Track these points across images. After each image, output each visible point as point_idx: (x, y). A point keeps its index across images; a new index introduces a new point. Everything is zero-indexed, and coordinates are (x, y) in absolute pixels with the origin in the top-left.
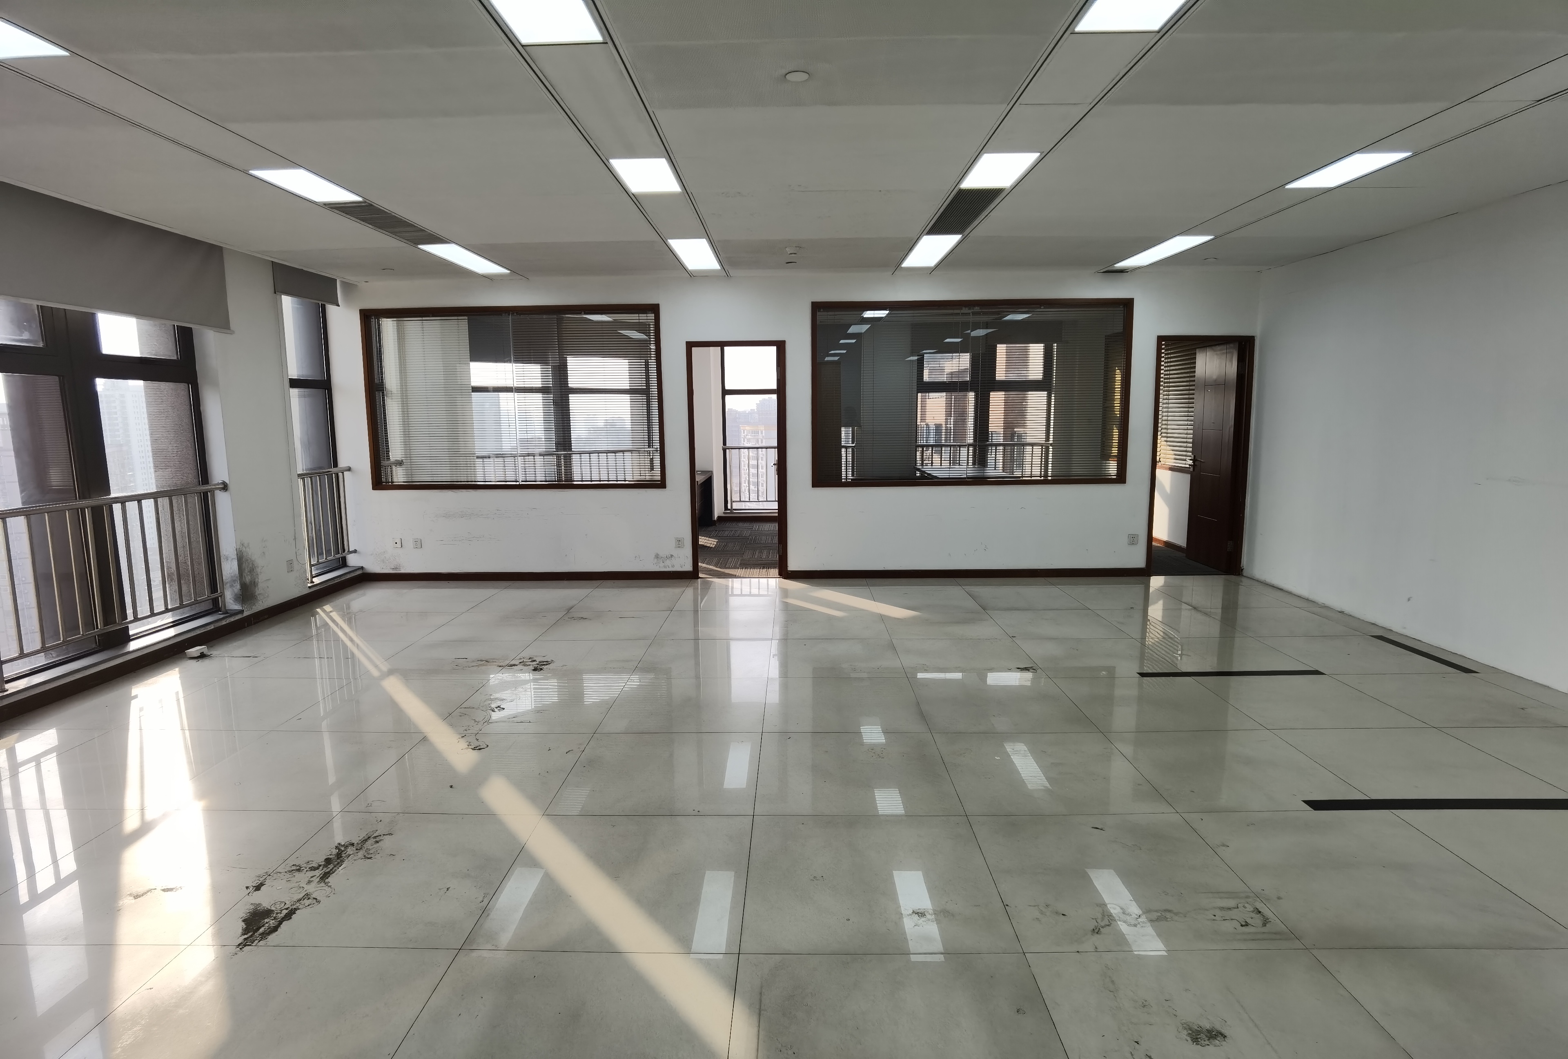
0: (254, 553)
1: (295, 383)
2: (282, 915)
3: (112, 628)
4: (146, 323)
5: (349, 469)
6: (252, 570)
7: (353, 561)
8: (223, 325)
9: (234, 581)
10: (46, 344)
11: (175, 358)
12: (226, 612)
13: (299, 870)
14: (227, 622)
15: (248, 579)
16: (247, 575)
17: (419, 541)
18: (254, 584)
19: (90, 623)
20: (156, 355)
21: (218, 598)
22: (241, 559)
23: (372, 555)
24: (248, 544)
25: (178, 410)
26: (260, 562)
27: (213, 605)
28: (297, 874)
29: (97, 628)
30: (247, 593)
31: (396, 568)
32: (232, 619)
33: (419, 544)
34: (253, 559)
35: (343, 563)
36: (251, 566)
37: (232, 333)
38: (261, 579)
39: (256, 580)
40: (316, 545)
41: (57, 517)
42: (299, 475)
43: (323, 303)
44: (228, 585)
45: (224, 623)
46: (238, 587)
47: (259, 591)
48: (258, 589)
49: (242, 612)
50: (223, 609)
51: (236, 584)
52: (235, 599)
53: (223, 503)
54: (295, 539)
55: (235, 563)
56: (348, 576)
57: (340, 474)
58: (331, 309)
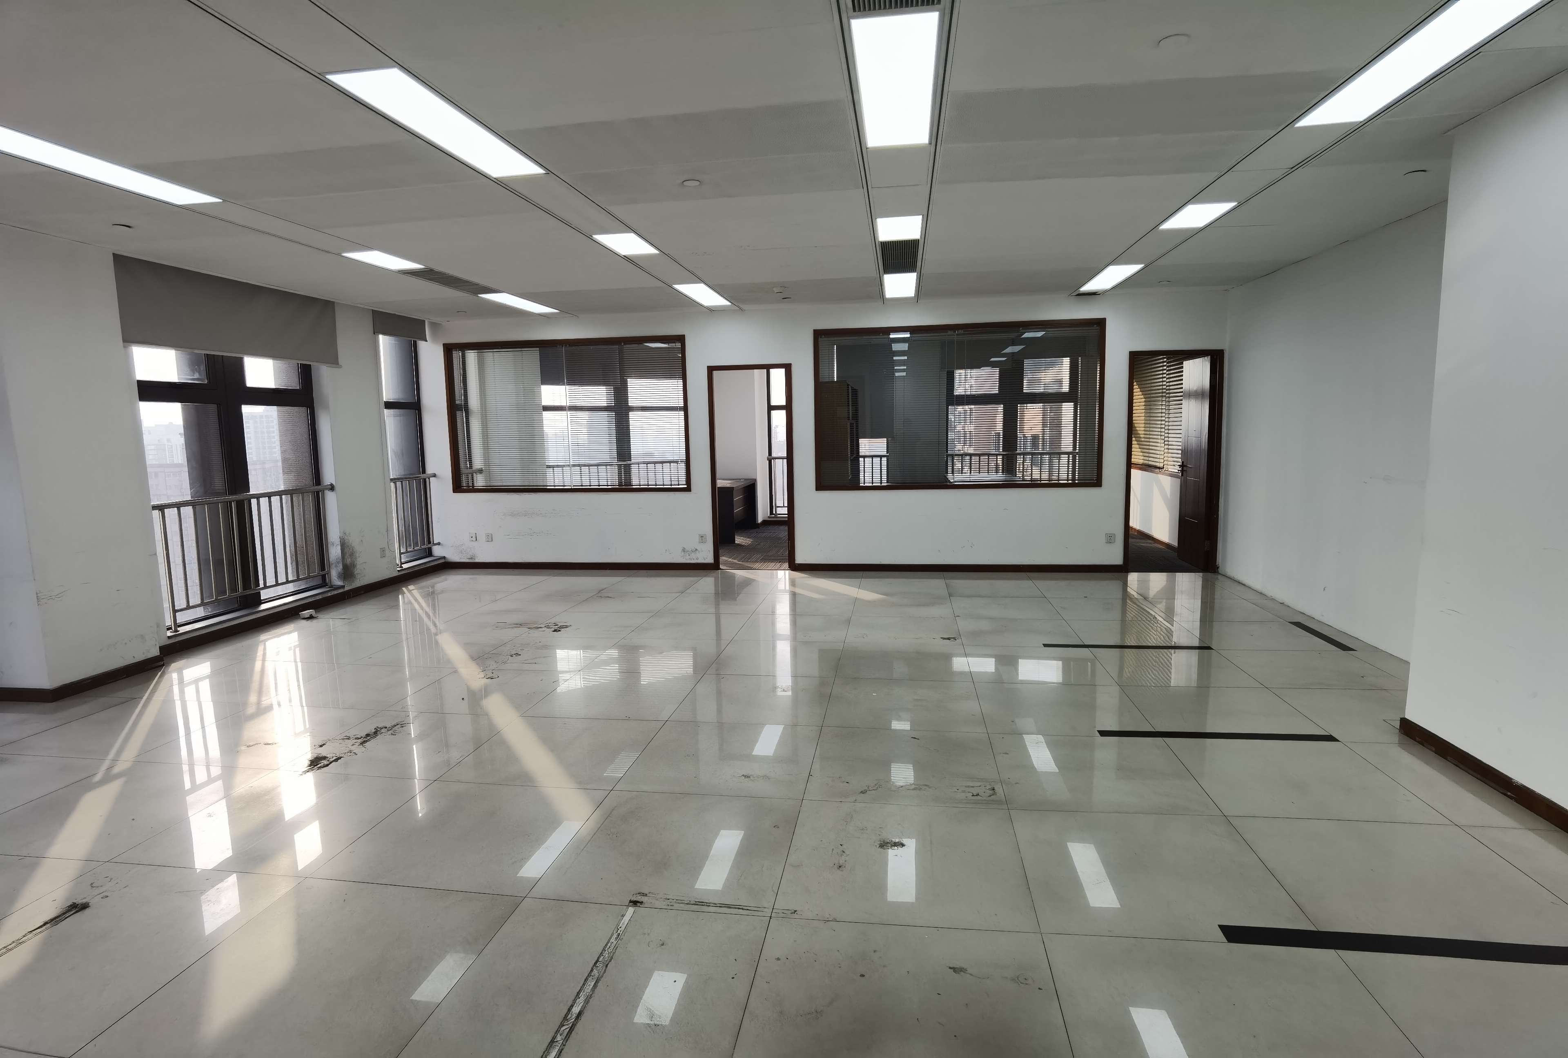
0: (354, 541)
1: (389, 405)
2: (333, 760)
3: (249, 592)
4: (279, 363)
5: (434, 476)
6: (352, 554)
7: (437, 551)
8: (333, 361)
9: (338, 563)
10: (209, 381)
11: (298, 388)
12: (331, 586)
13: (349, 739)
14: (332, 594)
15: (348, 561)
16: (348, 558)
17: (490, 535)
18: (354, 565)
19: (234, 589)
20: (286, 386)
21: (325, 574)
22: (343, 545)
23: (452, 546)
24: (350, 533)
25: (300, 428)
26: (358, 548)
27: (322, 581)
28: (347, 741)
29: (239, 592)
30: (348, 572)
31: (471, 558)
32: (336, 592)
33: (490, 538)
34: (353, 546)
35: (429, 553)
36: (351, 551)
37: (341, 367)
38: (359, 561)
39: (355, 562)
40: (406, 537)
41: (213, 506)
42: (391, 480)
43: (415, 340)
44: (334, 565)
45: (329, 594)
46: (341, 567)
47: (358, 570)
48: (356, 570)
49: (343, 587)
50: (329, 584)
51: (340, 565)
52: (339, 577)
53: (331, 500)
54: (387, 531)
55: (339, 547)
56: (432, 564)
57: (427, 479)
58: (422, 345)
